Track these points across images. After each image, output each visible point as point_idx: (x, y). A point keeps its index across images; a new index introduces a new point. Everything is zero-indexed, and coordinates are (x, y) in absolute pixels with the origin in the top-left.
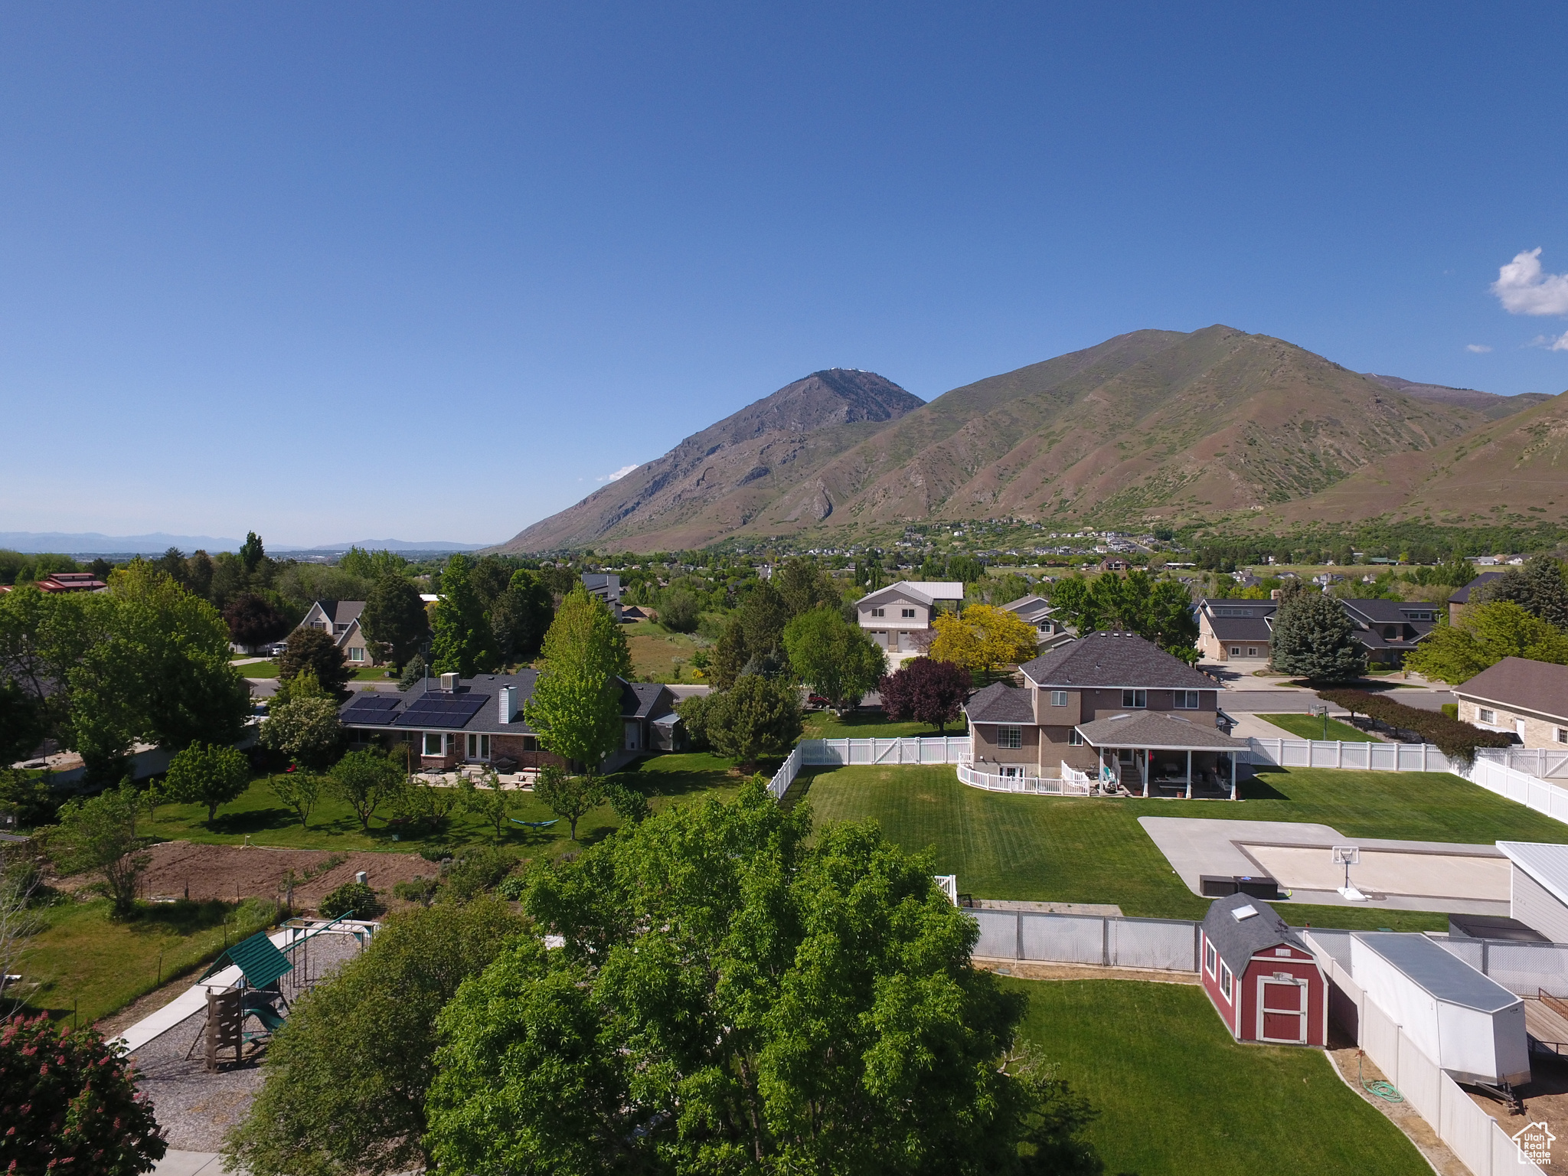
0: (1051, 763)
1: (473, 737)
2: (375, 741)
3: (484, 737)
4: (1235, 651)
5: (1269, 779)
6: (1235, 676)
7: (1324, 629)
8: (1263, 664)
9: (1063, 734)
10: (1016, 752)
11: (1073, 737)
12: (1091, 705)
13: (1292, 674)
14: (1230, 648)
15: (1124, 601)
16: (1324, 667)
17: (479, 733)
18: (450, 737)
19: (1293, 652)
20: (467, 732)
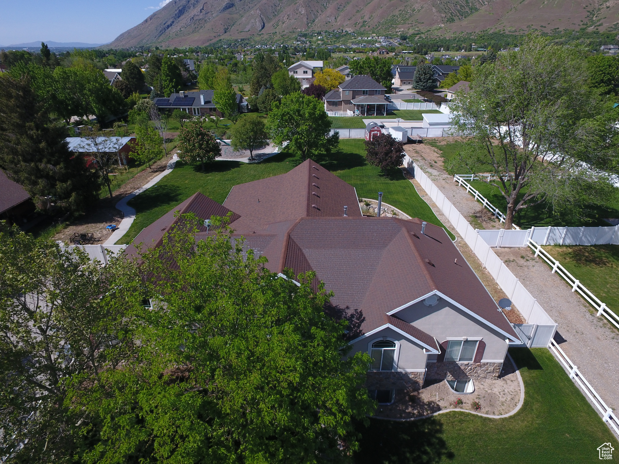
0: (345, 110)
1: (194, 109)
2: (167, 111)
3: (198, 109)
4: (404, 83)
5: (395, 112)
6: (402, 90)
7: (425, 74)
8: (410, 87)
9: (348, 102)
10: (337, 108)
11: (351, 103)
12: (355, 94)
13: (416, 89)
14: (403, 82)
15: (371, 66)
16: (424, 86)
17: (196, 108)
18: (188, 108)
19: (417, 82)
20: (193, 107)
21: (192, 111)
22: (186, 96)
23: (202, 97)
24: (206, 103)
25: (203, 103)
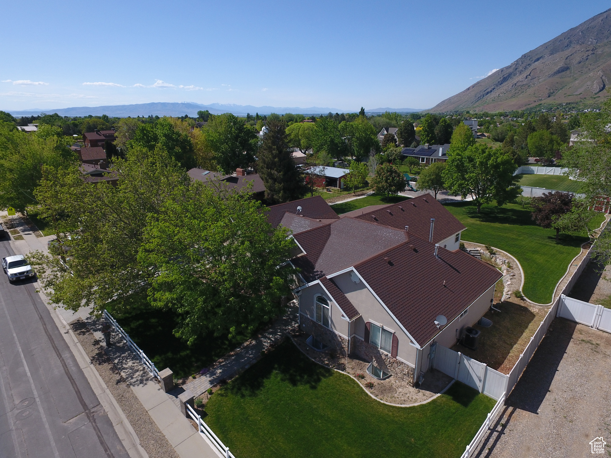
17: (434, 158)
20: (430, 157)
21: (429, 161)
22: (429, 148)
23: (441, 149)
24: (444, 155)
25: (440, 155)
